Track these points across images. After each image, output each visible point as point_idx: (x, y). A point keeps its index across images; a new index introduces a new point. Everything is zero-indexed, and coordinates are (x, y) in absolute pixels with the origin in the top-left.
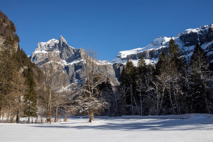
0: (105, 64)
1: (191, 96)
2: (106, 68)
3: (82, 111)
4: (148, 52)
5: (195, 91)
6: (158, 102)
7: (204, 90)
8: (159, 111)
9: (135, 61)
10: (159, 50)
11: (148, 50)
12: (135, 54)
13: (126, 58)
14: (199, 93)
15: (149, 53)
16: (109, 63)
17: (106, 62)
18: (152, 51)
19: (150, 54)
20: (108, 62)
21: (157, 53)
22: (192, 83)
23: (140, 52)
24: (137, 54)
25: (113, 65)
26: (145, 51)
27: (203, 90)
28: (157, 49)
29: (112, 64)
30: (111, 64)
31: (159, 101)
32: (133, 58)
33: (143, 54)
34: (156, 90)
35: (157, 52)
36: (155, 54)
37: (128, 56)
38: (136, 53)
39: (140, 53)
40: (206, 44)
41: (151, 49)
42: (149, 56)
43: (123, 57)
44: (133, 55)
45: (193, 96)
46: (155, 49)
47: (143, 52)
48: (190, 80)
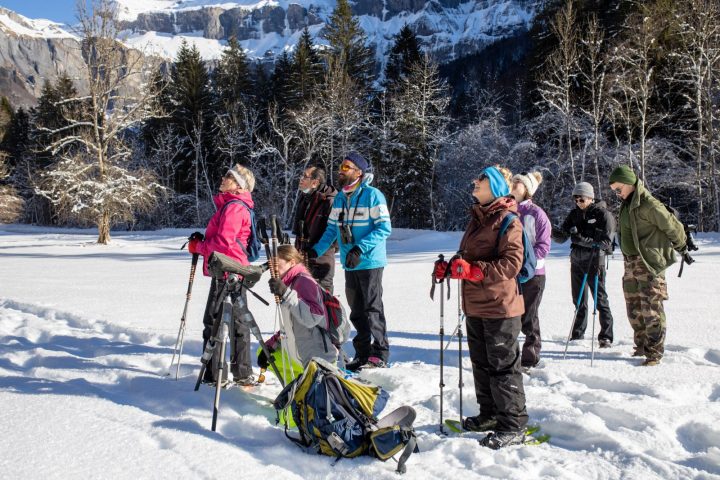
0: (49, 34)
1: (394, 180)
2: (52, 49)
3: (80, 208)
4: (216, 15)
5: (406, 167)
6: (286, 190)
7: (428, 169)
8: (288, 217)
9: (170, 39)
10: (256, 11)
11: (218, 5)
12: (168, 12)
13: (135, 22)
14: (416, 173)
15: (221, 17)
16: (65, 34)
17: (51, 28)
18: (232, 11)
19: (222, 24)
20: (60, 27)
21: (247, 20)
22: (401, 145)
23: (189, 9)
24: (178, 13)
25: (83, 42)
26: (207, 9)
27: (425, 166)
28: (250, 8)
29: (79, 39)
30: (73, 40)
31: (289, 188)
32: (162, 26)
33: (197, 18)
34: (283, 156)
35: (246, 17)
36: (242, 25)
37: (141, 16)
38: (174, 11)
39: (187, 13)
40: (403, 18)
41: (229, 6)
42: (221, 30)
43: (122, 17)
44: (162, 15)
45: (398, 181)
46: (243, 7)
47: (200, 11)
48: (393, 137)
